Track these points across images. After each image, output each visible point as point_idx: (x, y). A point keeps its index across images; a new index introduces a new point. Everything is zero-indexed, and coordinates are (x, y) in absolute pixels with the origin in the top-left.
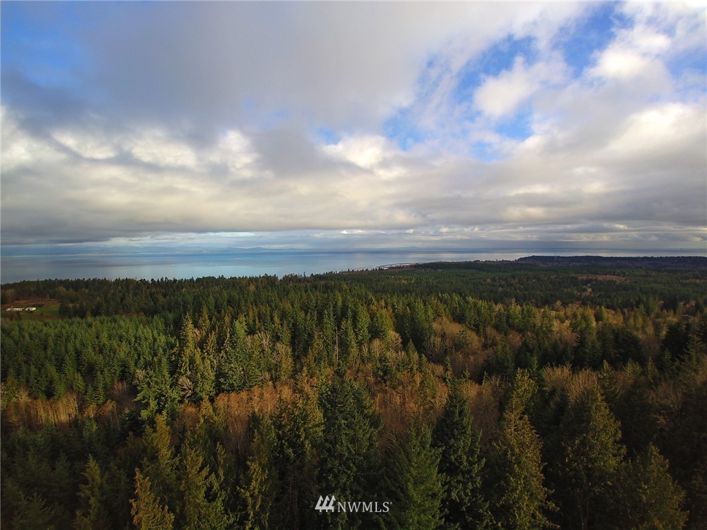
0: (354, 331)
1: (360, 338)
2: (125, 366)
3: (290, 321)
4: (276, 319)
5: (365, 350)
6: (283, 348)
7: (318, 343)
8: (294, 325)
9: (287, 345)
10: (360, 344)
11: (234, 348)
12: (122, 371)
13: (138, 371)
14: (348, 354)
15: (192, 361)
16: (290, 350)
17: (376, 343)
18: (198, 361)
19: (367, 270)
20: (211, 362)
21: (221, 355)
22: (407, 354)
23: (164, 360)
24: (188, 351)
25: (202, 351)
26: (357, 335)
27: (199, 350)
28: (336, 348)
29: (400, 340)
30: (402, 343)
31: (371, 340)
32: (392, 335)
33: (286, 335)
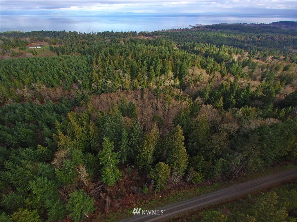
0: (155, 70)
1: (157, 73)
2: (75, 78)
3: (130, 65)
4: (125, 64)
5: (158, 78)
6: (128, 76)
7: (139, 75)
8: (131, 67)
9: (129, 74)
10: (156, 76)
11: (109, 75)
12: (74, 79)
13: (79, 80)
14: (151, 80)
15: (96, 78)
16: (130, 76)
17: (163, 76)
18: (98, 78)
19: (180, 29)
20: (102, 79)
21: (105, 77)
22: (174, 81)
23: (87, 77)
24: (94, 75)
25: (99, 75)
26: (155, 73)
27: (98, 74)
28: (147, 77)
29: (173, 76)
30: (174, 77)
31: (161, 74)
32: (171, 73)
33: (129, 70)
